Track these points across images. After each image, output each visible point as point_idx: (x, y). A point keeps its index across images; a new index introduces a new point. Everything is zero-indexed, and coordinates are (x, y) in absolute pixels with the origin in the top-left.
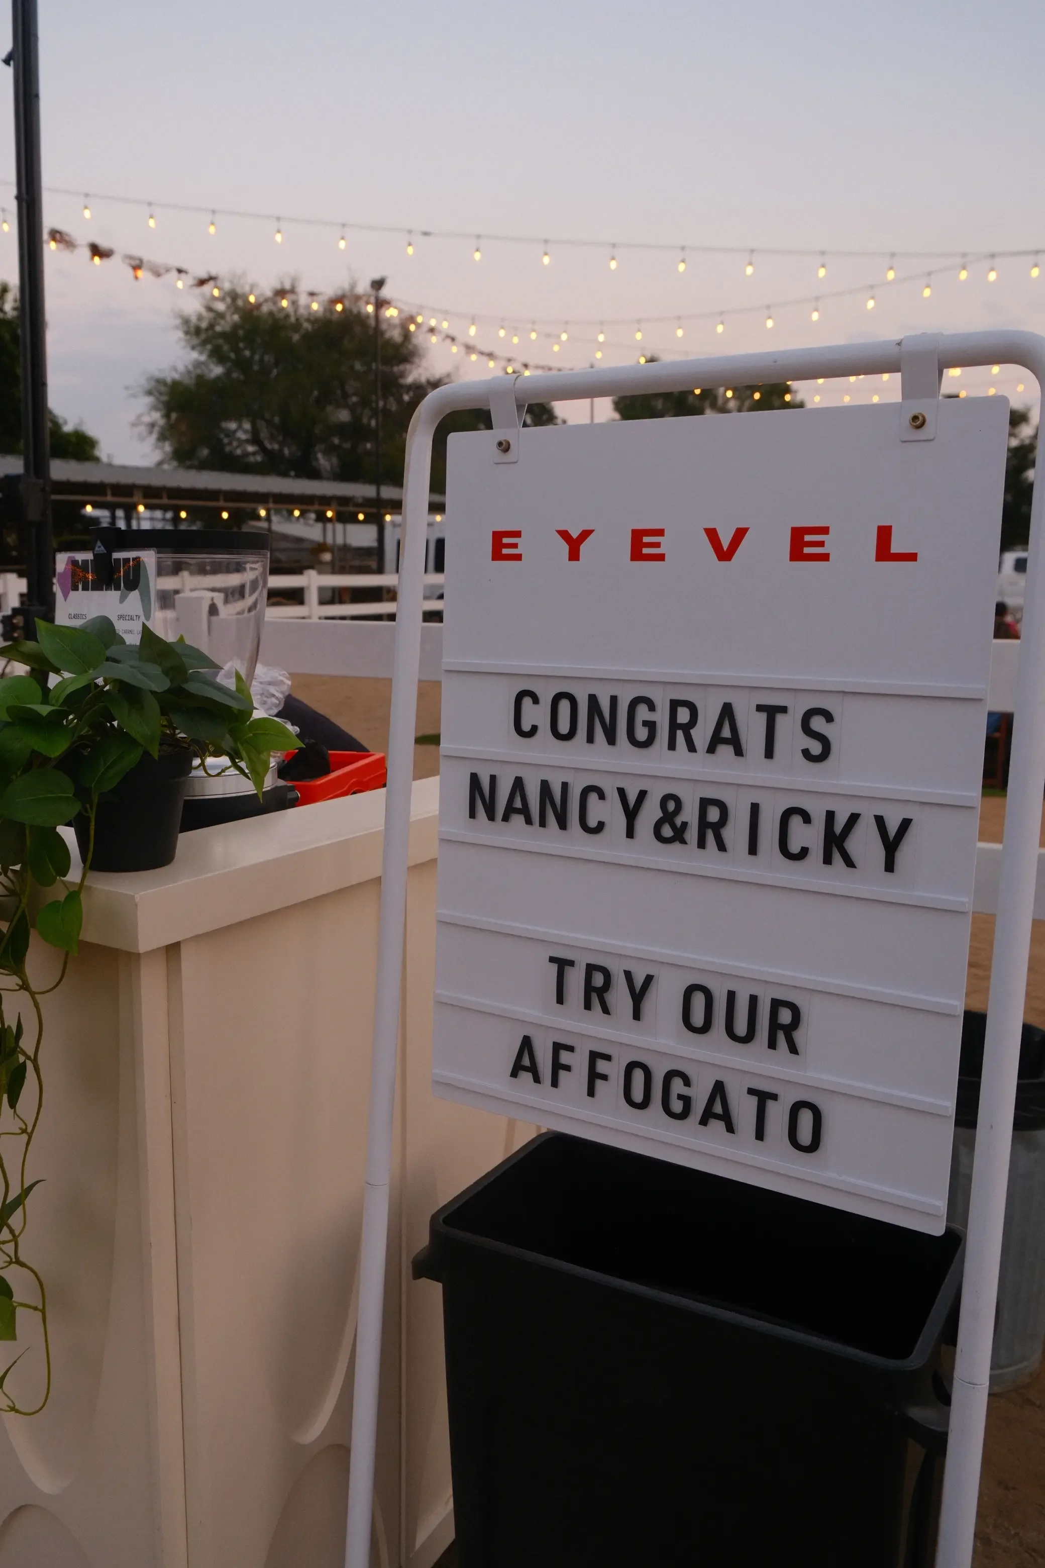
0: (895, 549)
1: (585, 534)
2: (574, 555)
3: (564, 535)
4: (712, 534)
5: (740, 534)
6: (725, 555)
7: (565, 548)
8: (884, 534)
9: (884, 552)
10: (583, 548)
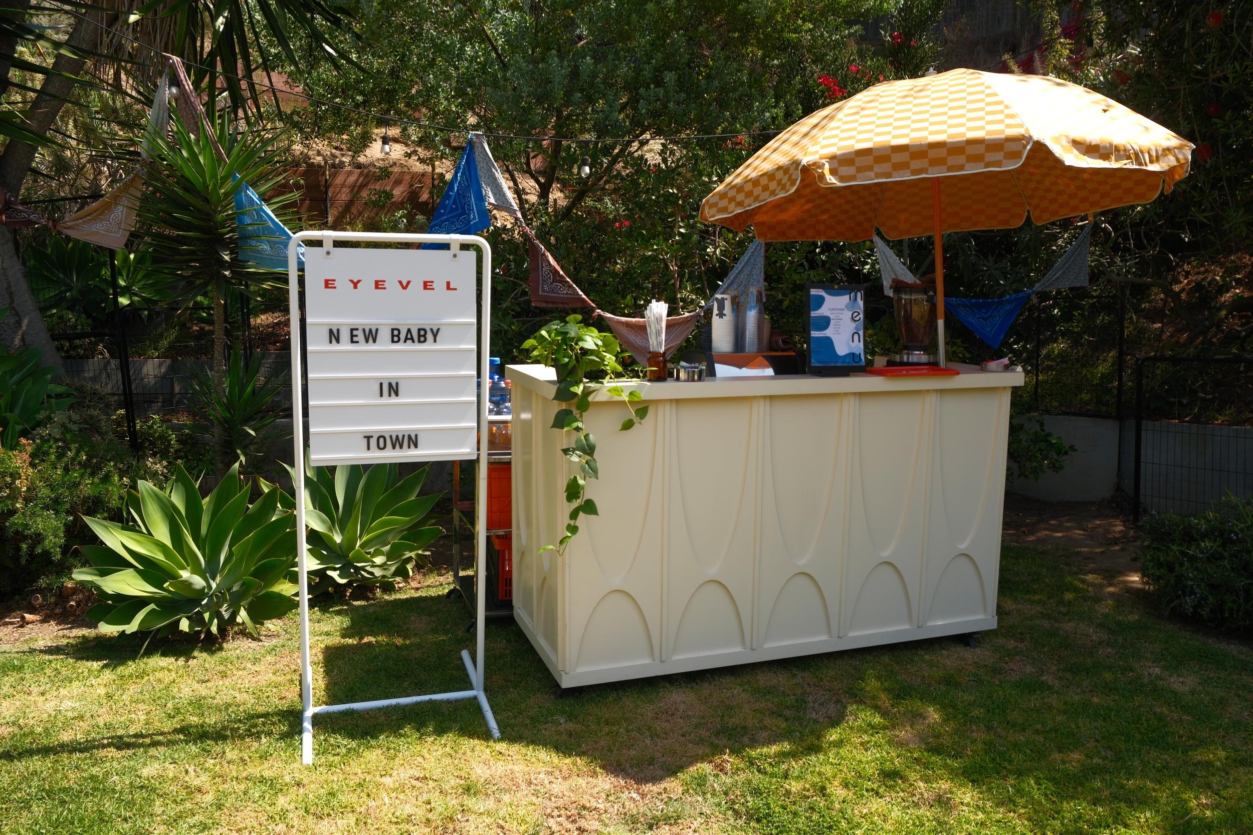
0: (451, 287)
1: (359, 281)
2: (355, 287)
3: (352, 281)
4: (400, 282)
5: (409, 282)
6: (405, 288)
7: (352, 285)
8: (448, 283)
9: (448, 288)
10: (359, 285)
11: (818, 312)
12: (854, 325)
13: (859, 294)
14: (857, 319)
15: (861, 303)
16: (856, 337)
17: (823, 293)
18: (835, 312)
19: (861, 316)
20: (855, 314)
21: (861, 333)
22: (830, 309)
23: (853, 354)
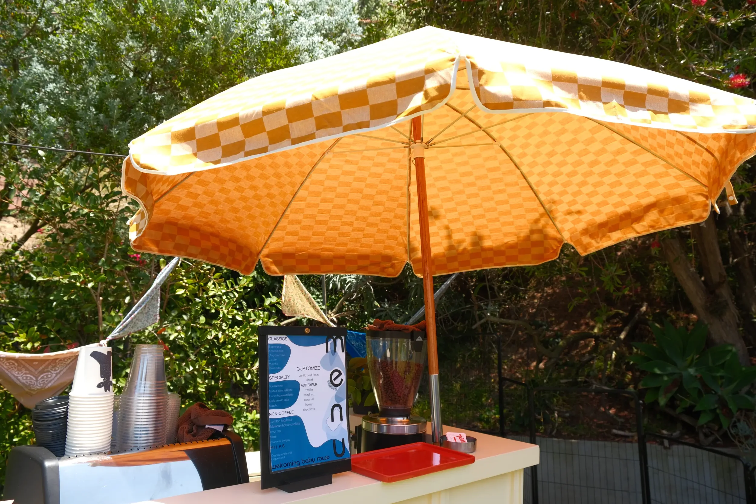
11: (280, 374)
12: (333, 392)
13: (339, 341)
14: (337, 382)
15: (341, 356)
16: (337, 411)
17: (285, 341)
18: (307, 372)
19: (343, 377)
20: (336, 374)
21: (343, 404)
22: (299, 369)
23: (334, 441)
